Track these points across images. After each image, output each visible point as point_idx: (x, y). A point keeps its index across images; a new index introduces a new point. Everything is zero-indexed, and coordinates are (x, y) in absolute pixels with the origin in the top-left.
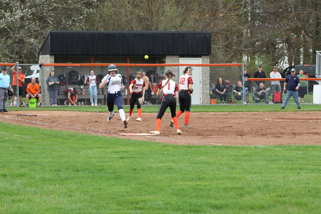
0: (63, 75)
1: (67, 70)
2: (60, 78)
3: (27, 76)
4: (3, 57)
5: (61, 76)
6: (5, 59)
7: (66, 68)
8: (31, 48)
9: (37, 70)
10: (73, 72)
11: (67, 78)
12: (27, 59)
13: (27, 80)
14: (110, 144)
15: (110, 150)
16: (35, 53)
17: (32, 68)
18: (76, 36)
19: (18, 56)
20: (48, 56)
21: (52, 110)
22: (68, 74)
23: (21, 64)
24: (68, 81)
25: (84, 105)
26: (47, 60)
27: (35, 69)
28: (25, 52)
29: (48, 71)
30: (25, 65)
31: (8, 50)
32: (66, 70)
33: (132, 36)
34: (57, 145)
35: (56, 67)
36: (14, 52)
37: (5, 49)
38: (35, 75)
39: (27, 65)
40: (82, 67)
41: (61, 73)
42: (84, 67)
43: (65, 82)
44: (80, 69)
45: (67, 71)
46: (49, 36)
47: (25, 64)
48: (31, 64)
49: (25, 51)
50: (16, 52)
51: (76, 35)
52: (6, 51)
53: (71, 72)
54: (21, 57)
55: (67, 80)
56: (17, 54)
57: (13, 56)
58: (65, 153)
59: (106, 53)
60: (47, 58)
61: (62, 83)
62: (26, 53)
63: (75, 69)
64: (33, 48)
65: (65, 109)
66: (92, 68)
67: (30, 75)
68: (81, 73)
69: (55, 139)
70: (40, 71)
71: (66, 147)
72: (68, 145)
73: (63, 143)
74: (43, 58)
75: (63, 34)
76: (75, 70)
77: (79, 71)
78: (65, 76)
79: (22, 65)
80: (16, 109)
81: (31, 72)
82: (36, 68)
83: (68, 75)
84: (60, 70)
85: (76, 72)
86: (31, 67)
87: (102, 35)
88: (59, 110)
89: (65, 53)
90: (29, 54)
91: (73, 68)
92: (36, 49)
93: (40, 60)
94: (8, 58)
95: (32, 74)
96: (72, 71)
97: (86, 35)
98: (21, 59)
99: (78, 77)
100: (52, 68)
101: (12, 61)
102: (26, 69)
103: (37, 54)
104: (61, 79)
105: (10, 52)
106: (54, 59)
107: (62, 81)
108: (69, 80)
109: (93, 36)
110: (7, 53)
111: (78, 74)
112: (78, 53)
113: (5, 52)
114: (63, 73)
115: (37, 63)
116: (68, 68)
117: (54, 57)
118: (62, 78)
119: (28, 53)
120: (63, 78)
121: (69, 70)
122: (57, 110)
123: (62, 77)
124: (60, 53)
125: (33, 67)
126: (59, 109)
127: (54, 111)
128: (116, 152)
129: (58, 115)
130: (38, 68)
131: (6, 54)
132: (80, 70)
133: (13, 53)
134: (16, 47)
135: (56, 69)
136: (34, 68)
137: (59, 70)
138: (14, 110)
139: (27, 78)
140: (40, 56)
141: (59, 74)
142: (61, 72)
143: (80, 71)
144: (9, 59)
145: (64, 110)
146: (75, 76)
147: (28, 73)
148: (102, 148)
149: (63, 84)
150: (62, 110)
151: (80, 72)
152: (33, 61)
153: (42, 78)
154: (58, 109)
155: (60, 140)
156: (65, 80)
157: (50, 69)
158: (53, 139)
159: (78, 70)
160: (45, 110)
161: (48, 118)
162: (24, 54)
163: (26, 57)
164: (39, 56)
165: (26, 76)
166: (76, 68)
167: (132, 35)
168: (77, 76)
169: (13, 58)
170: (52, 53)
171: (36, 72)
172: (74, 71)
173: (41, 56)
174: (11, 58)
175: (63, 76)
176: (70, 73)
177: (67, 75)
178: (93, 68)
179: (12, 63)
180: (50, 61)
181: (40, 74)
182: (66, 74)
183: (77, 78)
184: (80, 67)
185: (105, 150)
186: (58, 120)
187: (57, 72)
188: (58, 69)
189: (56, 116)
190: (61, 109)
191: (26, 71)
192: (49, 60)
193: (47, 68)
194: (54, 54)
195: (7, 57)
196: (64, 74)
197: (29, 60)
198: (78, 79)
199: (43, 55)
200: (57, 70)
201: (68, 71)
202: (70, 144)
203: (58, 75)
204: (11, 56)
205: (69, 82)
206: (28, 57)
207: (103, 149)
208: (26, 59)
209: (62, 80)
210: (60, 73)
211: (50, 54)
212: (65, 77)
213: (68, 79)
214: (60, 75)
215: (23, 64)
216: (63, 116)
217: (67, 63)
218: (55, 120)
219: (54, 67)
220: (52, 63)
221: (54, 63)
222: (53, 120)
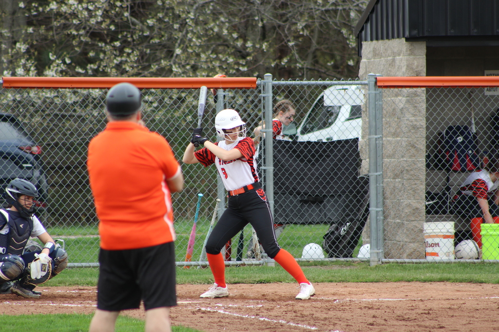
0: (466, 128)
1: (485, 105)
2: (451, 138)
3: (312, 130)
4: (208, 48)
5: (454, 133)
6: (217, 59)
7: (477, 96)
8: (327, 11)
9: (353, 107)
11: (482, 138)
12: (310, 57)
13: (309, 151)
16: (344, 31)
17: (332, 97)
19: (270, 46)
20: (399, 45)
21: (418, 280)
22: (485, 124)
23: (282, 82)
24: (485, 152)
26: (394, 60)
27: (343, 102)
28: (303, 30)
29: (402, 110)
30: (302, 86)
31: (230, 22)
32: (477, 105)
35: (435, 91)
36: (254, 27)
37: (215, 15)
38: (343, 128)
39: (309, 86)
41: (458, 119)
43: (474, 156)
45: (481, 110)
47: (301, 79)
48: (324, 79)
49: (300, 26)
50: (264, 27)
52: (221, 26)
54: (283, 51)
55: (482, 147)
56: (264, 37)
57: (249, 44)
60: (394, 54)
61: (463, 161)
62: (306, 33)
64: (336, 11)
65: (476, 276)
67: (320, 128)
70: (363, 109)
74: (376, 54)
78: (474, 131)
79: (287, 87)
80: (264, 277)
81: (326, 116)
82: (347, 97)
83: (489, 128)
84: (454, 105)
86: (327, 93)
88: (448, 280)
89: (474, 32)
90: (316, 35)
92: (348, 15)
93: (364, 60)
94: (229, 55)
95: (331, 124)
98: (285, 60)
100: (416, 95)
101: (245, 69)
102: (306, 101)
103: (353, 38)
104: (455, 142)
105: (234, 28)
106: (427, 55)
107: (463, 152)
108: (490, 147)
110: (225, 32)
113: (216, 29)
114: (466, 119)
115: (351, 73)
116: (488, 93)
117: (428, 48)
118: (460, 139)
119: (312, 31)
120: (466, 138)
121: (493, 105)
122: (441, 280)
123: (462, 133)
124: (451, 32)
125: (336, 92)
126: (451, 276)
127: (427, 285)
129: (446, 304)
130: (354, 97)
131: (219, 36)
133: (250, 32)
134: (262, 8)
135: (435, 100)
136: (339, 97)
137: (446, 105)
138: (253, 279)
139: (309, 143)
140: (364, 43)
141: (447, 123)
142: (454, 114)
144: (231, 60)
145: (471, 281)
147: (313, 119)
149: (466, 165)
150: (461, 281)
152: (335, 67)
153: (373, 142)
154: (446, 275)
156: (474, 147)
157: (408, 101)
160: (388, 281)
161: (399, 313)
162: (296, 38)
163: (303, 50)
164: (360, 46)
165: (303, 133)
169: (248, 54)
170: (415, 32)
171: (347, 115)
173: (368, 47)
174: (242, 54)
175: (463, 130)
176: (496, 119)
177: (482, 128)
179: (243, 74)
180: (409, 67)
181: (364, 122)
182: (477, 124)
186: (446, 322)
187: (439, 114)
188: (442, 101)
189: (434, 305)
190: (458, 276)
191: (306, 111)
192: (404, 64)
193: (397, 95)
194: (426, 34)
195: (224, 52)
196: (470, 123)
197: (317, 62)
199: (377, 39)
200: (438, 105)
201: (488, 110)
203: (443, 128)
204: (239, 43)
205: (490, 156)
206: (313, 48)
208: (304, 57)
209: (459, 147)
210: (450, 119)
211: (407, 34)
212: (475, 137)
213: (486, 142)
214: (450, 128)
215: (290, 82)
216: (468, 305)
217: (483, 75)
218: (432, 325)
219: (427, 92)
220: (417, 76)
221: (427, 75)
222: (423, 323)
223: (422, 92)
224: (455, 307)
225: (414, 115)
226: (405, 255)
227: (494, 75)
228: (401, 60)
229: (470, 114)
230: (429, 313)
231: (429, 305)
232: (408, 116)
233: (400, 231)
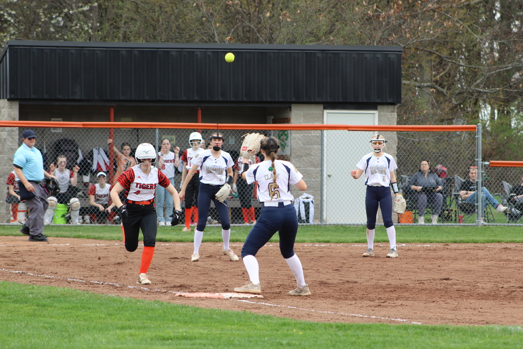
1: (51, 138)
7: (46, 132)
10: (64, 143)
11: (49, 156)
14: (150, 319)
15: (149, 334)
18: (72, 53)
20: (4, 102)
21: (12, 235)
22: (51, 148)
25: (91, 223)
26: (1, 111)
29: (5, 139)
32: (47, 137)
33: (209, 56)
34: (21, 321)
40: (87, 130)
42: (91, 130)
44: (83, 136)
45: (49, 140)
46: (8, 55)
51: (72, 51)
53: (59, 143)
58: (38, 341)
59: (147, 98)
60: (1, 108)
63: (70, 135)
66: (110, 133)
68: (83, 146)
69: (17, 305)
71: (42, 324)
72: (48, 319)
73: (34, 315)
75: (41, 50)
76: (70, 138)
77: (79, 140)
78: (45, 152)
83: (53, 151)
85: (72, 143)
87: (136, 53)
89: (46, 97)
91: (64, 132)
96: (62, 140)
97: (97, 52)
99: (77, 153)
100: (13, 131)
106: (20, 109)
109: (114, 53)
111: (77, 148)
112: (78, 97)
116: (53, 131)
117: (20, 105)
121: (55, 137)
124: (33, 96)
128: (164, 339)
132: (81, 138)
143: (83, 141)
146: (70, 151)
148: (130, 328)
151: (81, 143)
155: (29, 307)
157: (8, 135)
158: (12, 306)
159: (77, 138)
166: (72, 133)
167: (209, 53)
168: (74, 151)
170: (13, 96)
172: (66, 140)
176: (57, 145)
177: (49, 150)
178: (114, 133)
180: (9, 115)
182: (47, 148)
183: (74, 156)
184: (83, 130)
185: (137, 333)
186: (27, 258)
189: (20, 249)
192: (6, 113)
193: (2, 131)
194: (19, 97)
198: (77, 159)
201: (53, 140)
202: (53, 319)
207: (132, 331)
211: (8, 97)
217: (50, 121)
218: (19, 260)
219: (19, 129)
220: (14, 120)
221: (20, 120)
222: (14, 259)
223: (16, 130)
224: (32, 250)
225: (12, 143)
226: (5, 221)
227: (56, 121)
228: (5, 111)
229: (43, 143)
230: (17, 254)
231: (18, 249)
232: (8, 143)
233: (3, 207)
